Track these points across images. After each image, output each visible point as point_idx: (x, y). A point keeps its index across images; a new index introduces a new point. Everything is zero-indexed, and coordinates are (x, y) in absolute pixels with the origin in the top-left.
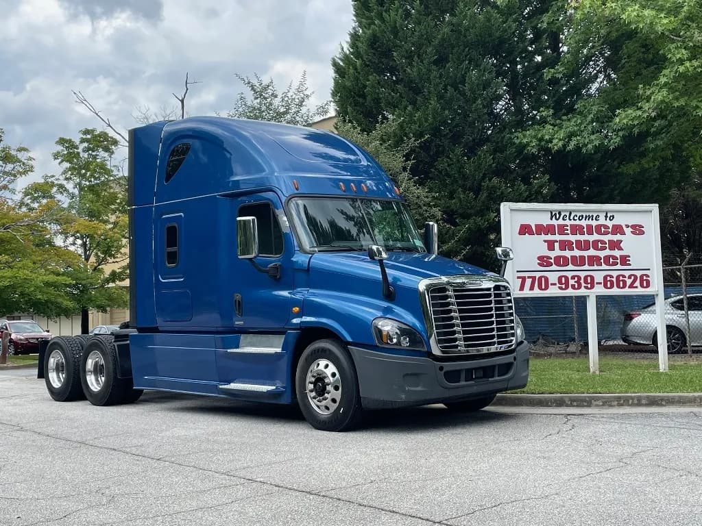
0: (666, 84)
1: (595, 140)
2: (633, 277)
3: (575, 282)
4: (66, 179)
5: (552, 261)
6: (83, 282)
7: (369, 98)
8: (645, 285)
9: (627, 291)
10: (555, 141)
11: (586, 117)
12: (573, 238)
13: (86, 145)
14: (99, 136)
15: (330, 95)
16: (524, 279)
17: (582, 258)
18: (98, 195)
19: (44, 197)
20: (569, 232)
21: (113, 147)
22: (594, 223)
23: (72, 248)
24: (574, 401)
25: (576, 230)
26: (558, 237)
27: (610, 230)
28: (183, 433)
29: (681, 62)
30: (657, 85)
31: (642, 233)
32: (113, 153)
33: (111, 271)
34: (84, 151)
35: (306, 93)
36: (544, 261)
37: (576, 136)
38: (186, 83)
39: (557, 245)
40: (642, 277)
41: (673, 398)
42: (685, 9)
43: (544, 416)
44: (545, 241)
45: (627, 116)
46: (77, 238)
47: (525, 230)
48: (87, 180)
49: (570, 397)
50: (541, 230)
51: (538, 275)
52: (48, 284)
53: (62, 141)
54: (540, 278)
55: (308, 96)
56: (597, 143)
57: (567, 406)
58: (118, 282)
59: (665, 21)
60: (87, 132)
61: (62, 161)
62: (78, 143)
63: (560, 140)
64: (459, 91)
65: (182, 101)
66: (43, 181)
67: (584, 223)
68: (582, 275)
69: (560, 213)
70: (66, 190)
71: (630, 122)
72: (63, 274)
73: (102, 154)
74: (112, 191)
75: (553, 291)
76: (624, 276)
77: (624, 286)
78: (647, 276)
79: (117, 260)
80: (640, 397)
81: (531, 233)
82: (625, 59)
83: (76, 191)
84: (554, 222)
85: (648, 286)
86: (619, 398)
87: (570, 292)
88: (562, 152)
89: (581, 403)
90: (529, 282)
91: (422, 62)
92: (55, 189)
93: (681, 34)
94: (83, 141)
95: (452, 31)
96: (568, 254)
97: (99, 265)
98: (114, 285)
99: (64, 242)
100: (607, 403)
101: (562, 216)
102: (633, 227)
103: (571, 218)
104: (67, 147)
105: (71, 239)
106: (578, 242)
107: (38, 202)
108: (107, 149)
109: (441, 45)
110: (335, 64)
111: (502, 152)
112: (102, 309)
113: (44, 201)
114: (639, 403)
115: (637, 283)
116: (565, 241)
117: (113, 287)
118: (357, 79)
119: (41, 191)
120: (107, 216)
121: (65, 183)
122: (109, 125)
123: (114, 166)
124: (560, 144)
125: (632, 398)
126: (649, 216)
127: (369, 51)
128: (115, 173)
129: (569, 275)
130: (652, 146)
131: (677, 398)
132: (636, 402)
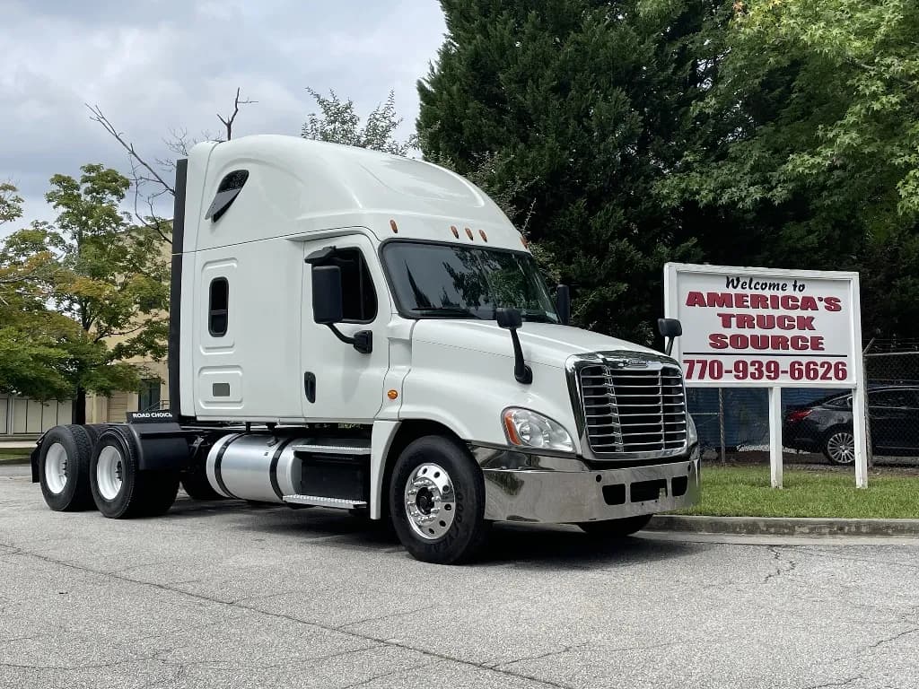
0: (855, 124)
1: (756, 193)
2: (826, 366)
3: (756, 369)
4: (63, 227)
5: (728, 341)
6: (83, 357)
7: (467, 132)
8: (841, 376)
9: (818, 383)
10: (704, 193)
11: (743, 164)
12: (753, 312)
13: (89, 185)
14: (107, 174)
15: (415, 127)
16: (692, 363)
17: (765, 338)
18: (103, 248)
19: (33, 249)
20: (749, 304)
21: (123, 189)
22: (780, 294)
23: (68, 314)
24: (772, 526)
25: (758, 301)
26: (735, 311)
27: (799, 304)
28: (252, 562)
29: (875, 96)
30: (841, 125)
31: (838, 309)
32: (123, 196)
33: (116, 344)
34: (86, 193)
35: (393, 119)
36: (717, 341)
37: (730, 187)
38: (236, 102)
39: (734, 320)
40: (837, 365)
41: (903, 525)
42: (883, 29)
43: (739, 546)
44: (719, 315)
45: (802, 164)
46: (73, 301)
47: (694, 299)
48: (90, 229)
49: (765, 521)
50: (715, 300)
51: (709, 359)
52: (37, 358)
53: (59, 180)
54: (712, 363)
55: (394, 124)
56: (758, 196)
57: (762, 532)
58: (124, 359)
59: (857, 44)
60: (91, 169)
61: (58, 204)
62: (78, 182)
63: (710, 191)
64: (584, 126)
65: (229, 126)
66: (31, 228)
67: (768, 293)
68: (765, 360)
69: (738, 280)
70: (62, 241)
71: (807, 171)
72: (57, 346)
73: (110, 197)
74: (120, 244)
75: (728, 381)
76: (815, 364)
77: (815, 377)
78: (844, 364)
79: (125, 331)
80: (858, 523)
81: (702, 304)
82: (796, 92)
83: (75, 243)
84: (731, 291)
85: (844, 377)
86: (831, 524)
87: (749, 382)
88: (712, 207)
89: (780, 529)
90: (698, 367)
91: (537, 87)
92: (47, 240)
93: (876, 61)
94: (85, 180)
95: (576, 50)
96: (747, 332)
97: (102, 336)
98: (119, 361)
99: (58, 306)
100: (815, 530)
101: (741, 283)
102: (828, 300)
103: (752, 286)
104: (64, 187)
105: (66, 303)
106: (760, 317)
107: (24, 255)
108: (116, 192)
109: (562, 68)
110: (421, 89)
111: (635, 206)
112: (104, 391)
113: (33, 254)
114: (858, 531)
115: (831, 374)
116: (745, 316)
117: (118, 365)
118: (452, 108)
119: (29, 240)
120: (113, 275)
121: (60, 231)
122: (133, 152)
123: (124, 213)
124: (711, 196)
125: (849, 524)
126: (847, 288)
127: (468, 74)
128: (125, 221)
129: (748, 360)
130: (828, 202)
131: (908, 526)
132: (853, 529)
